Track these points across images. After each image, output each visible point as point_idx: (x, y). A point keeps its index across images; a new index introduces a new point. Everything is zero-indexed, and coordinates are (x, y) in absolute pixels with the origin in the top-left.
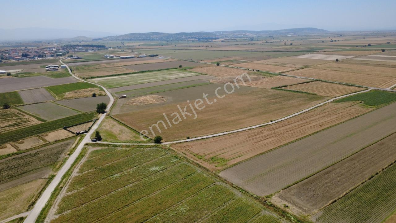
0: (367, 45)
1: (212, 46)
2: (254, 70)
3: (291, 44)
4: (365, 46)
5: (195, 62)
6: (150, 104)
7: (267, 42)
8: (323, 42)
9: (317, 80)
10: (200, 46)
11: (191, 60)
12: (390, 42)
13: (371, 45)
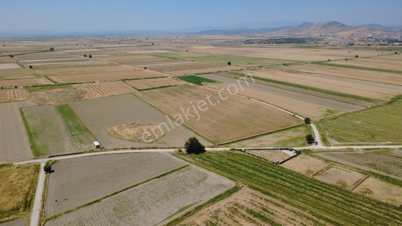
2: (16, 87)
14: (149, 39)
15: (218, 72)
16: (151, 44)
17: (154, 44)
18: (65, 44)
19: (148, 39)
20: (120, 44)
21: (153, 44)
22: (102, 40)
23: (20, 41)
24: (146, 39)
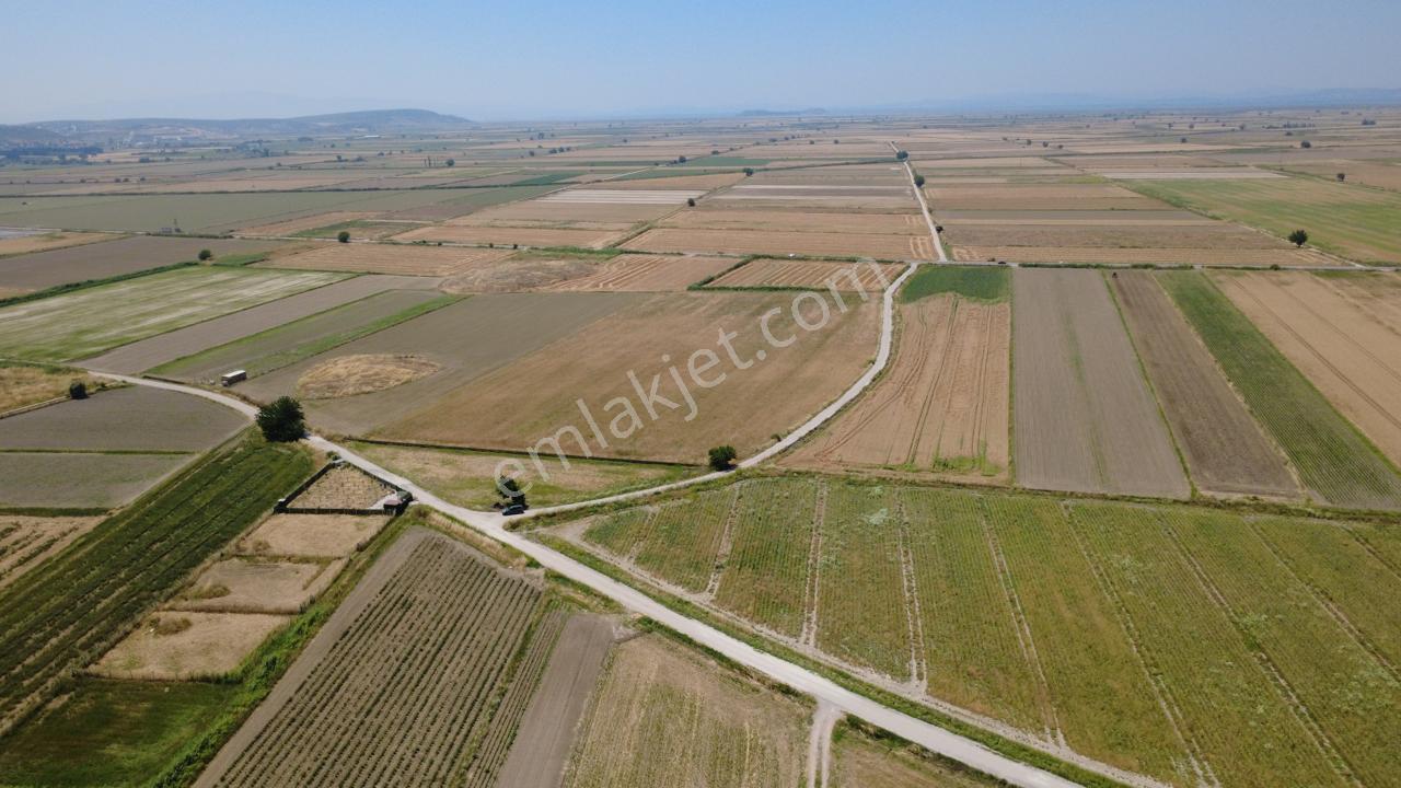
0: (677, 159)
1: (143, 179)
2: (515, 247)
3: (450, 164)
4: (675, 162)
5: (216, 237)
6: (406, 382)
7: (339, 157)
8: (532, 154)
9: (757, 257)
10: (83, 181)
11: (178, 230)
12: (719, 150)
13: (687, 158)
14: (1378, 123)
15: (1135, 267)
16: (1298, 145)
17: (1312, 143)
18: (1005, 139)
19: (1373, 123)
20: (1184, 141)
21: (1306, 145)
22: (1170, 125)
23: (925, 127)
24: (1365, 123)
